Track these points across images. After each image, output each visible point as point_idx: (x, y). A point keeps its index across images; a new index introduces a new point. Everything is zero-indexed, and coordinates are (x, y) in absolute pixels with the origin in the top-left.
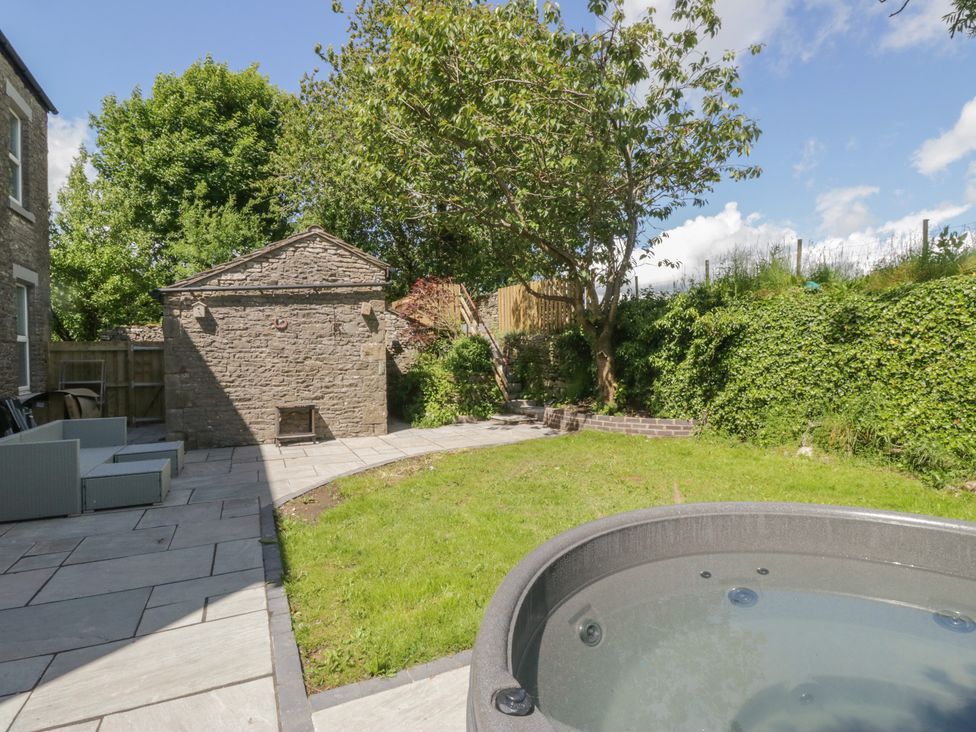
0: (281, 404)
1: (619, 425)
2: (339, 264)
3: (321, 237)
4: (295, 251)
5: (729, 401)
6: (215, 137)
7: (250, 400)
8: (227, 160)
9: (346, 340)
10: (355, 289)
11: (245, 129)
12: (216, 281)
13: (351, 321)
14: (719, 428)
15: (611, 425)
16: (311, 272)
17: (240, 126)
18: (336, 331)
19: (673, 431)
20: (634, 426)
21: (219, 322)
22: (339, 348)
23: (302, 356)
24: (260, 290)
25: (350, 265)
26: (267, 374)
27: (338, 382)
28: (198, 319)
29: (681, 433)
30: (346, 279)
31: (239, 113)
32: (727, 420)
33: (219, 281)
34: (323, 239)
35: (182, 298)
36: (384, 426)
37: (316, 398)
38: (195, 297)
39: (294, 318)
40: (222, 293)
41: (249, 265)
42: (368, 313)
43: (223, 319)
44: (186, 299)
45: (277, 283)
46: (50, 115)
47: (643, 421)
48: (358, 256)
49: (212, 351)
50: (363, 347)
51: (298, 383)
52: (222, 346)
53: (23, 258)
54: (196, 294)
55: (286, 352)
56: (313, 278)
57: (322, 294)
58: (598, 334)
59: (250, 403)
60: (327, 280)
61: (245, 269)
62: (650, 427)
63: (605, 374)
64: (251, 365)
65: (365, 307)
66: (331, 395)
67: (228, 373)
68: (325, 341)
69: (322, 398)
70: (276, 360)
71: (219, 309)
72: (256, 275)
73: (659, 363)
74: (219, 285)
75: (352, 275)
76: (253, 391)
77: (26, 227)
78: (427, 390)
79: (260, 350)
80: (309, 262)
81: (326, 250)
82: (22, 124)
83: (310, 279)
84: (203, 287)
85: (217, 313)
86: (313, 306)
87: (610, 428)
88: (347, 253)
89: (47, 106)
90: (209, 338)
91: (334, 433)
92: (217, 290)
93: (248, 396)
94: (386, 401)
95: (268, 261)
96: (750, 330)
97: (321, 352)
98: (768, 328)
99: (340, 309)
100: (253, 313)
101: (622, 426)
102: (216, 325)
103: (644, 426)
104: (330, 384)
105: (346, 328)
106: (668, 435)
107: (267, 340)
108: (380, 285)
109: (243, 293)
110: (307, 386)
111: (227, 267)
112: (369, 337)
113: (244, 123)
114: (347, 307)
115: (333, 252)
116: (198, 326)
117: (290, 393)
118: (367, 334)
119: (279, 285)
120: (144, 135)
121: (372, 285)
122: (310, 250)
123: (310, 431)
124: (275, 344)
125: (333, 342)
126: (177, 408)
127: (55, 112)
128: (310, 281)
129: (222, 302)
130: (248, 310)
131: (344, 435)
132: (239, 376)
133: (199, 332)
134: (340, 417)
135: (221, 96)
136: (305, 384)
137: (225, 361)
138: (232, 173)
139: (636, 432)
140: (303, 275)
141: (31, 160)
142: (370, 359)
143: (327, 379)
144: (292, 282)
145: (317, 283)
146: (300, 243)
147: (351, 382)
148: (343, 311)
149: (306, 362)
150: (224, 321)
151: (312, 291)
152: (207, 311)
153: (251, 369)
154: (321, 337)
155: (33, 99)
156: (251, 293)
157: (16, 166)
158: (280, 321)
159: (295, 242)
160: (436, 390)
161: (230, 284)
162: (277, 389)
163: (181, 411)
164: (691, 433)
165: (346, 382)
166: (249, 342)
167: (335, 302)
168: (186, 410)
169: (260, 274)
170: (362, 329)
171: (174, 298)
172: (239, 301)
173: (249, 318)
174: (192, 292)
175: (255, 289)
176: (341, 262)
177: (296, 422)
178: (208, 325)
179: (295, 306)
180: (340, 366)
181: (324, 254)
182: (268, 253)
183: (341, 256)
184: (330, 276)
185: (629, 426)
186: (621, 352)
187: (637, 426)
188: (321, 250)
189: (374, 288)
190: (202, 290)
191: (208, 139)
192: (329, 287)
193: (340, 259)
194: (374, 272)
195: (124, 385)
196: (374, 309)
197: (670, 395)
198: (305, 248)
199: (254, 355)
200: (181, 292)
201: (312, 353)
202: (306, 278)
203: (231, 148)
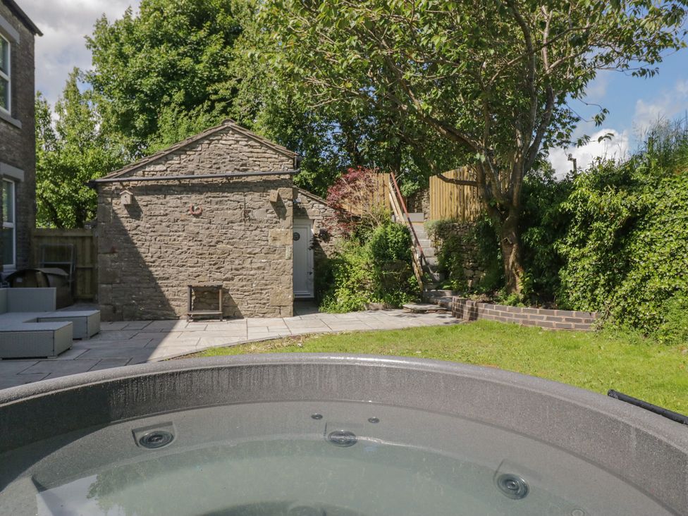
0: (195, 283)
1: (516, 316)
2: (250, 155)
3: (233, 130)
4: (209, 144)
5: (633, 291)
6: (188, 47)
7: (168, 278)
8: (197, 67)
9: (255, 225)
10: (264, 177)
11: (214, 37)
12: (141, 172)
13: (260, 208)
14: (622, 322)
15: (508, 315)
16: (224, 162)
17: (210, 34)
18: (245, 217)
19: (573, 324)
20: (531, 317)
21: (143, 209)
22: (248, 233)
23: (215, 240)
24: (179, 179)
25: (259, 155)
26: (183, 256)
27: (247, 264)
28: (125, 205)
29: (582, 327)
30: (256, 168)
31: (209, 23)
32: (630, 313)
33: (144, 172)
34: (235, 132)
35: (113, 188)
36: (290, 308)
37: (226, 279)
38: (124, 186)
39: (208, 205)
40: (146, 183)
41: (169, 157)
42: (275, 200)
43: (147, 205)
44: (116, 189)
45: (193, 173)
46: (37, 37)
47: (541, 312)
48: (267, 146)
49: (137, 234)
50: (271, 232)
51: (211, 265)
52: (146, 230)
53: (10, 157)
54: (124, 184)
55: (201, 236)
56: (225, 168)
57: (235, 183)
58: (503, 219)
59: (169, 281)
60: (238, 170)
61: (166, 161)
62: (548, 319)
63: (511, 261)
64: (169, 248)
65: (273, 195)
66: (241, 277)
67: (150, 255)
68: (236, 226)
69: (232, 279)
70: (191, 244)
71: (143, 197)
72: (175, 166)
73: (563, 249)
74: (144, 176)
75: (262, 165)
76: (170, 270)
77: (12, 132)
78: (338, 276)
79: (177, 234)
80: (222, 153)
81: (238, 141)
82: (12, 46)
83: (223, 169)
84: (130, 178)
85: (142, 200)
86: (225, 194)
87: (507, 318)
88: (257, 144)
89: (34, 30)
90: (135, 223)
91: (243, 313)
92: (142, 180)
93: (167, 276)
94: (292, 285)
95: (186, 154)
96: (657, 210)
97: (231, 236)
98: (676, 208)
99: (249, 197)
100: (172, 200)
101: (519, 316)
102: (141, 211)
103: (542, 318)
104: (240, 267)
105: (255, 214)
106: (568, 328)
107: (184, 225)
108: (288, 173)
109: (164, 183)
110: (219, 268)
111: (151, 160)
112: (276, 223)
113: (213, 31)
114: (257, 194)
115: (245, 143)
116: (126, 212)
117: (204, 274)
118: (275, 220)
119: (195, 175)
120: (128, 49)
121: (280, 174)
122: (224, 142)
123: (217, 309)
124: (191, 229)
125: (243, 228)
126: (107, 284)
127: (41, 34)
128: (223, 172)
129: (146, 190)
130: (168, 198)
131: (251, 316)
132: (159, 258)
133: (127, 218)
134: (248, 298)
135: (194, 9)
136: (217, 266)
137: (147, 243)
138: (200, 78)
139: (533, 323)
140: (216, 166)
141: (19, 76)
142: (278, 244)
143: (237, 262)
144: (206, 173)
145: (229, 173)
146: (215, 136)
147: (259, 265)
148: (252, 199)
149: (218, 246)
150: (148, 208)
151: (225, 180)
152: (133, 199)
153: (170, 251)
154: (232, 222)
155: (20, 25)
156: (170, 183)
157: (7, 82)
158: (195, 208)
159: (210, 135)
160: (348, 277)
161: (153, 175)
162: (191, 269)
163: (110, 286)
164: (593, 327)
165: (254, 266)
166: (168, 227)
167: (245, 190)
168: (114, 285)
169: (179, 166)
170: (270, 215)
171: (107, 188)
172: (160, 190)
173: (169, 205)
174: (121, 182)
175: (174, 179)
176: (251, 152)
177: (207, 301)
178: (134, 210)
179: (209, 194)
180: (249, 250)
181: (236, 146)
182: (185, 146)
183: (252, 147)
184: (241, 166)
185: (526, 317)
186: (526, 238)
187: (534, 317)
188: (233, 142)
189: (282, 177)
190: (129, 181)
191: (182, 49)
192: (240, 176)
193: (251, 150)
194: (282, 161)
195: (90, 266)
196: (282, 197)
197: (575, 285)
198: (219, 140)
199: (173, 238)
200: (112, 182)
201: (223, 238)
202: (219, 168)
203: (201, 56)
